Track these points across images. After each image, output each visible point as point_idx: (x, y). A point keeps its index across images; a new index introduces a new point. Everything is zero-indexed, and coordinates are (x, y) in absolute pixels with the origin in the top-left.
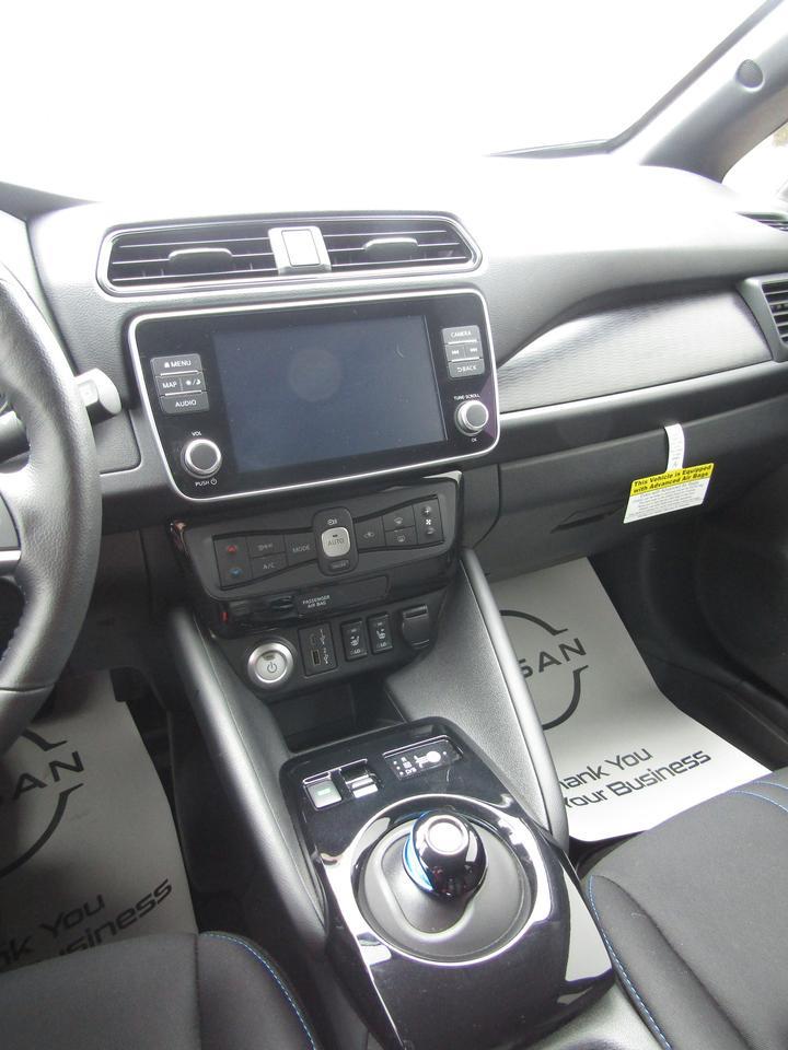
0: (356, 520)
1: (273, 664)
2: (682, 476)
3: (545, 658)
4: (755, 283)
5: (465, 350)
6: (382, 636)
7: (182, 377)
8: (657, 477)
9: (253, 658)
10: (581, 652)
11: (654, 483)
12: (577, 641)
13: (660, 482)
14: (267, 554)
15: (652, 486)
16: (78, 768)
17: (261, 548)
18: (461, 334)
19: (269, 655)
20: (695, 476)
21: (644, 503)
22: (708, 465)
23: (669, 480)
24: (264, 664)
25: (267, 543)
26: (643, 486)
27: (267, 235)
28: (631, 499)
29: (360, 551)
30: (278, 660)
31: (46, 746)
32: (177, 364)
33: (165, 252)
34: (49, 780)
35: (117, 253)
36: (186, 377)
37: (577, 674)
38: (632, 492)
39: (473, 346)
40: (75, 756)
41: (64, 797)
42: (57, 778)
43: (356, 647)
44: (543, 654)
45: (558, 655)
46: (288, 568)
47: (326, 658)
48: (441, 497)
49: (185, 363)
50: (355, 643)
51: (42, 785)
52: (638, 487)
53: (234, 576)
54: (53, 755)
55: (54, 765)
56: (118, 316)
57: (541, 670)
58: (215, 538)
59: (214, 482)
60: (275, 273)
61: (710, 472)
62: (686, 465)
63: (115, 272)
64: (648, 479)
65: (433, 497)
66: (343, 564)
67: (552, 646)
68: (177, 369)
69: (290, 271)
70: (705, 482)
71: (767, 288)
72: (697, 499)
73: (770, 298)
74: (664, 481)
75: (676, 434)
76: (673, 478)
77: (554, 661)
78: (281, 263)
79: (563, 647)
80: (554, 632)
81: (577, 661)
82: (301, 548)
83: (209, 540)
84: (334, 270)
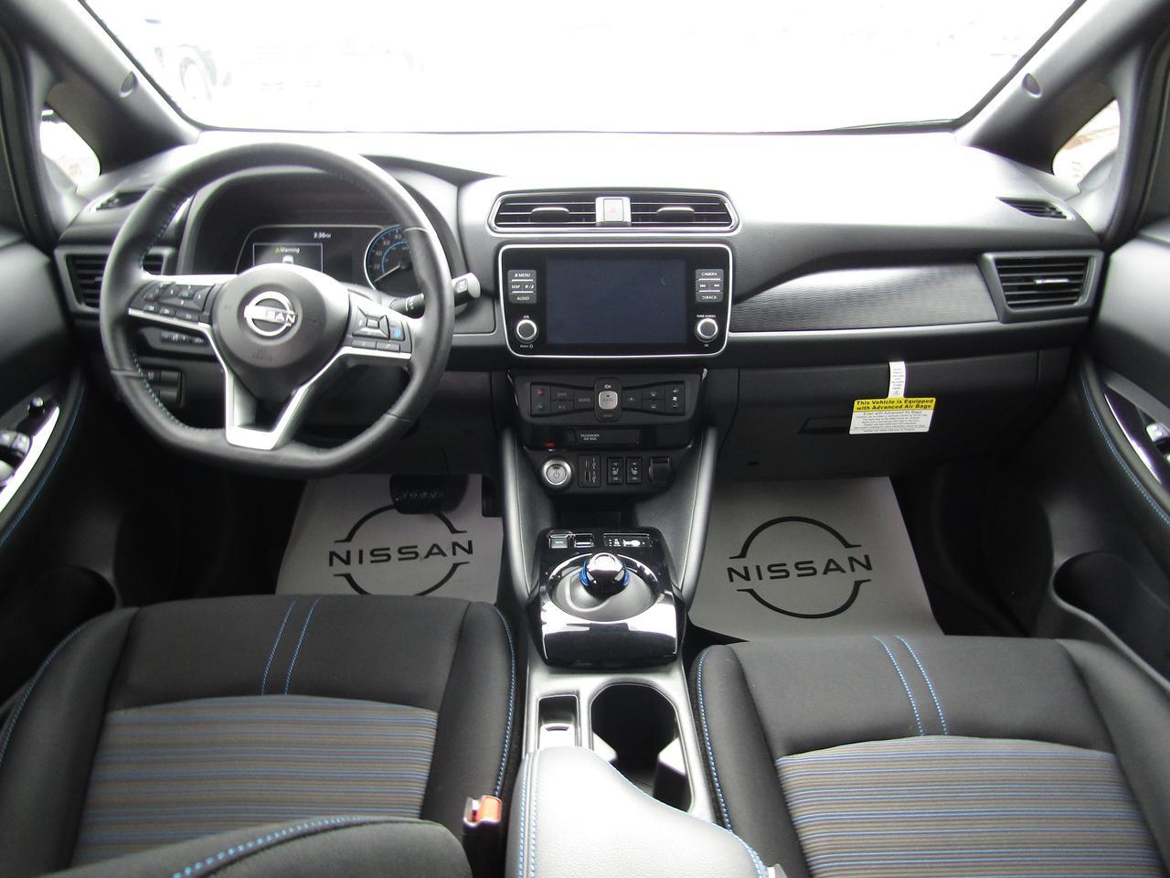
0: (624, 389)
1: (557, 474)
2: (904, 405)
3: (832, 564)
4: (990, 257)
5: (710, 285)
6: (635, 472)
7: (524, 283)
8: (879, 400)
9: (546, 467)
10: (868, 567)
11: (877, 406)
12: (867, 557)
13: (882, 405)
14: (562, 400)
15: (874, 408)
16: (470, 551)
17: (559, 394)
18: (710, 274)
19: (556, 467)
20: (917, 406)
21: (866, 419)
22: (930, 399)
23: (891, 405)
24: (552, 471)
25: (563, 392)
26: (866, 405)
27: (594, 201)
28: (854, 415)
29: (624, 409)
30: (561, 471)
31: (453, 531)
32: (522, 275)
33: (530, 208)
34: (449, 553)
35: (502, 208)
36: (525, 283)
37: (857, 584)
38: (855, 409)
39: (716, 283)
40: (470, 543)
41: (455, 566)
42: (454, 554)
43: (615, 476)
44: (831, 561)
45: (845, 565)
46: (574, 411)
47: (594, 479)
48: (688, 384)
49: (527, 275)
50: (615, 473)
51: (444, 555)
52: (860, 406)
53: (540, 409)
54: (456, 538)
55: (455, 544)
56: (495, 244)
57: (825, 573)
58: (532, 384)
59: (531, 346)
60: (594, 225)
61: (933, 405)
62: (907, 394)
63: (499, 219)
64: (870, 401)
65: (682, 382)
66: (610, 416)
67: (842, 556)
68: (521, 278)
69: (604, 225)
70: (929, 413)
71: (998, 262)
72: (923, 426)
73: (1000, 271)
74: (885, 405)
75: (898, 370)
76: (895, 405)
77: (839, 569)
78: (599, 219)
79: (851, 559)
80: (847, 545)
81: (861, 573)
82: (584, 400)
83: (529, 384)
84: (633, 225)
